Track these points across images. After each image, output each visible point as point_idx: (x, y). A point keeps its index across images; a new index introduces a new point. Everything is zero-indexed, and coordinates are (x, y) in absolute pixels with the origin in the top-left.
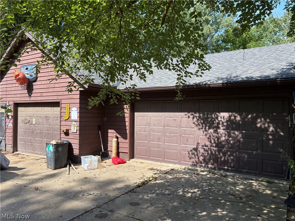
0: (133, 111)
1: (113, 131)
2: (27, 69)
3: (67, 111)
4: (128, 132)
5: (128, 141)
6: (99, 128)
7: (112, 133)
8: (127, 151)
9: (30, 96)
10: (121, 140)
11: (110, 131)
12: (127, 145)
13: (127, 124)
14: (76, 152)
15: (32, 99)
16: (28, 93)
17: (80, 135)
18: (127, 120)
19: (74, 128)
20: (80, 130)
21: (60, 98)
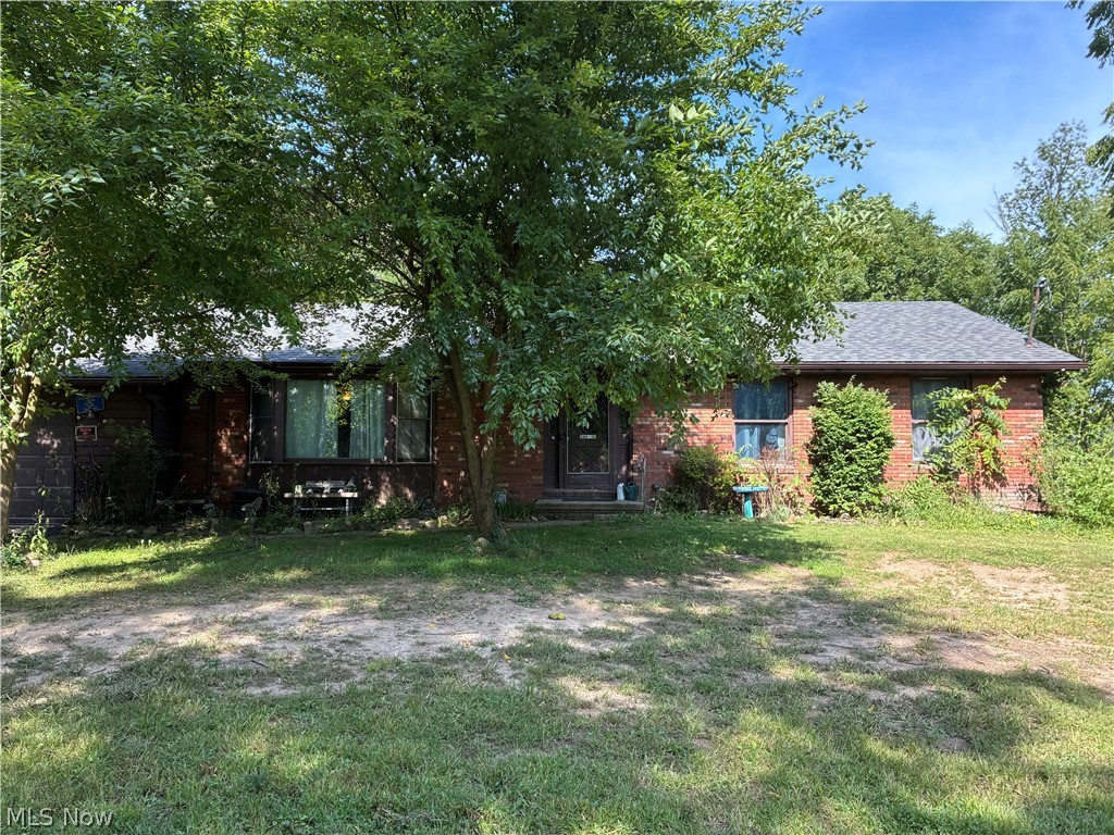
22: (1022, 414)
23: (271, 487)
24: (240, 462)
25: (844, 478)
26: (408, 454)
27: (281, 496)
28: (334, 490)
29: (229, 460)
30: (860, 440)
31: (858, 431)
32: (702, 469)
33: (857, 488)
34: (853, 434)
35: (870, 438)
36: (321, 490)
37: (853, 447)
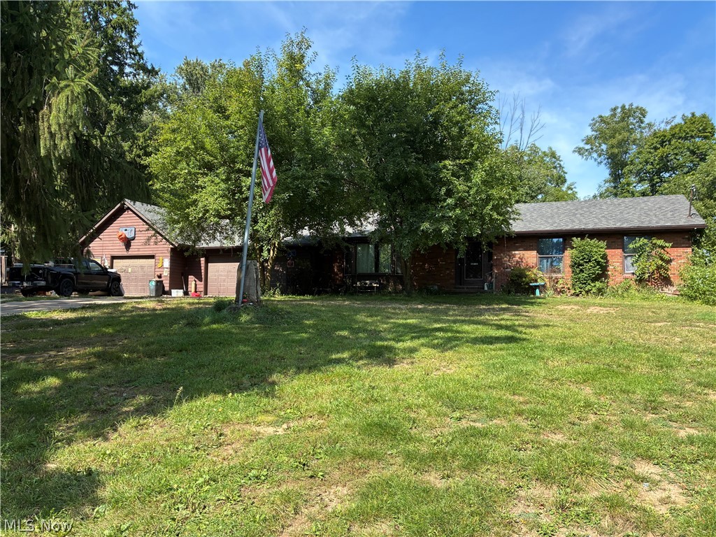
0: (207, 263)
1: (192, 277)
2: (126, 230)
3: (161, 261)
4: (203, 277)
5: (203, 283)
6: (182, 274)
7: (191, 278)
8: (202, 290)
9: (128, 250)
10: (198, 282)
11: (190, 277)
12: (203, 286)
13: (203, 271)
14: (167, 289)
15: (130, 253)
16: (126, 248)
17: (170, 277)
18: (203, 268)
19: (166, 273)
20: (170, 274)
21: (155, 252)
22: (681, 250)
23: (348, 281)
24: (341, 275)
25: (579, 279)
26: (399, 272)
27: (352, 285)
28: (371, 284)
29: (337, 274)
30: (586, 262)
31: (585, 258)
32: (517, 276)
33: (585, 284)
34: (581, 260)
35: (590, 261)
36: (366, 284)
37: (583, 265)
